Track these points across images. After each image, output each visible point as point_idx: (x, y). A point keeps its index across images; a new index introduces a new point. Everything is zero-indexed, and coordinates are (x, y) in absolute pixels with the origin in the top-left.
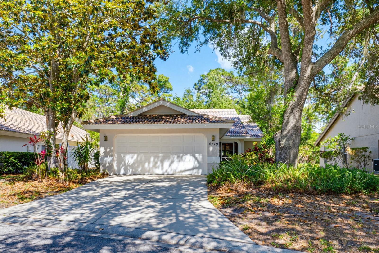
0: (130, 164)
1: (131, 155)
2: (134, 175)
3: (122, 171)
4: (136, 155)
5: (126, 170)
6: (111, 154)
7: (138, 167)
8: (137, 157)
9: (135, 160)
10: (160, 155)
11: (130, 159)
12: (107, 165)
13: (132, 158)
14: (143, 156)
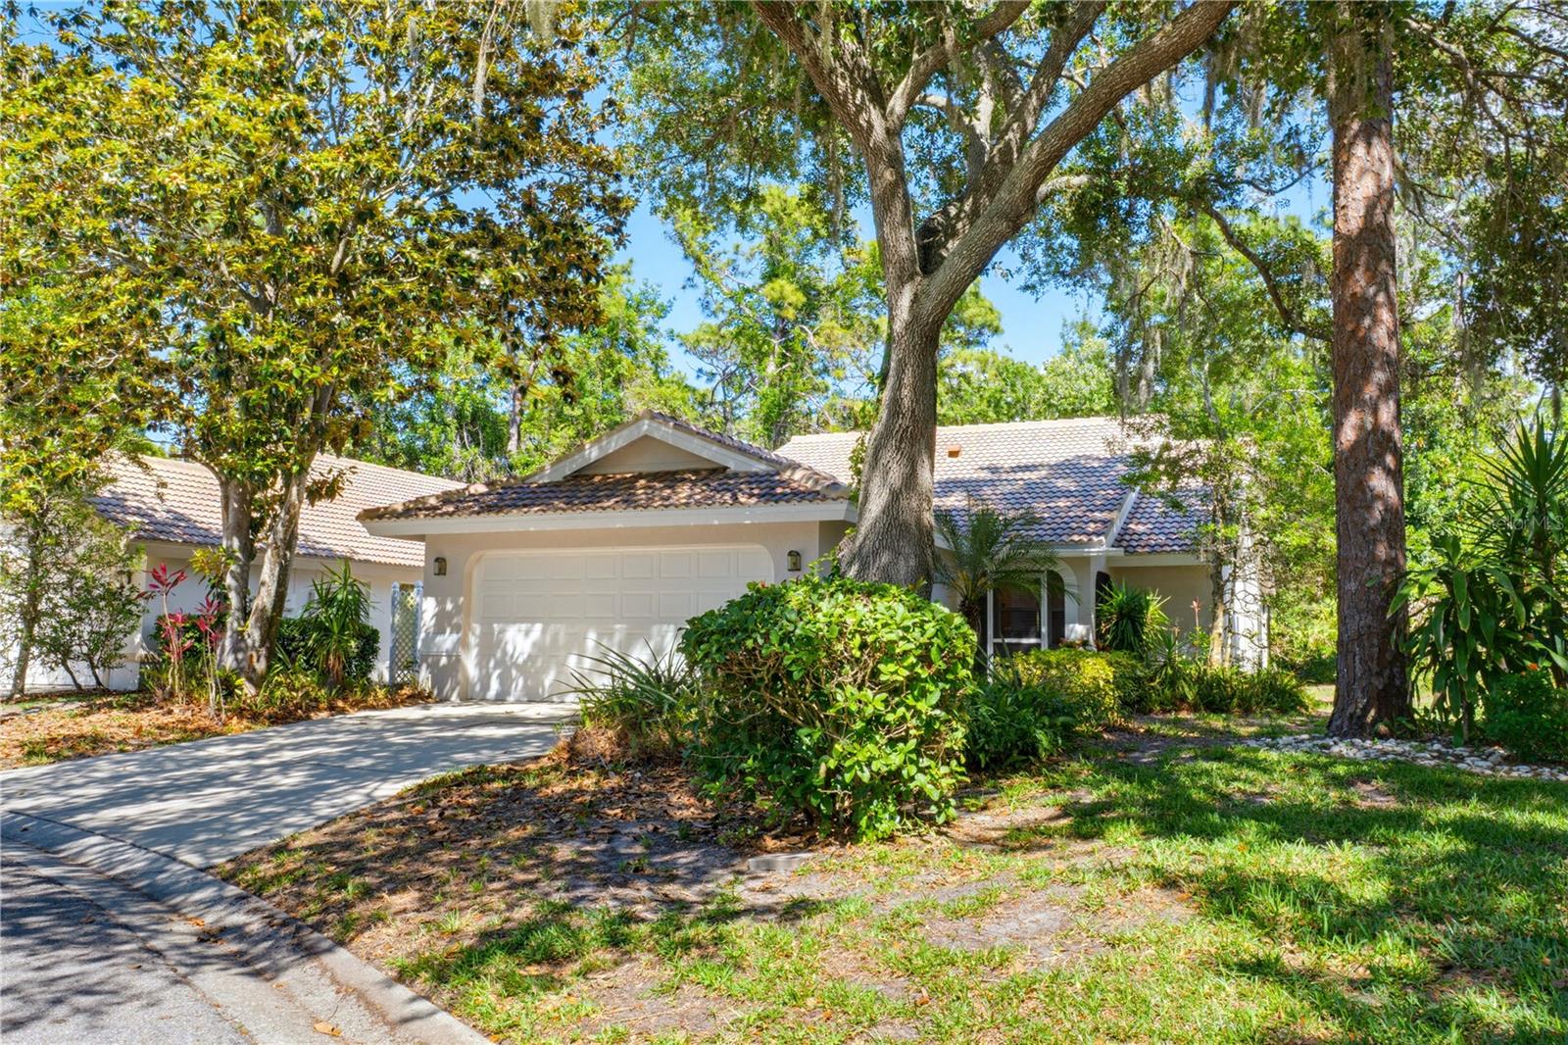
0: (520, 661)
1: (524, 626)
2: (530, 701)
3: (495, 686)
4: (538, 627)
5: (505, 680)
6: (455, 621)
7: (544, 670)
8: (544, 632)
9: (535, 644)
10: (618, 626)
11: (519, 641)
12: (444, 661)
13: (527, 633)
14: (562, 630)
